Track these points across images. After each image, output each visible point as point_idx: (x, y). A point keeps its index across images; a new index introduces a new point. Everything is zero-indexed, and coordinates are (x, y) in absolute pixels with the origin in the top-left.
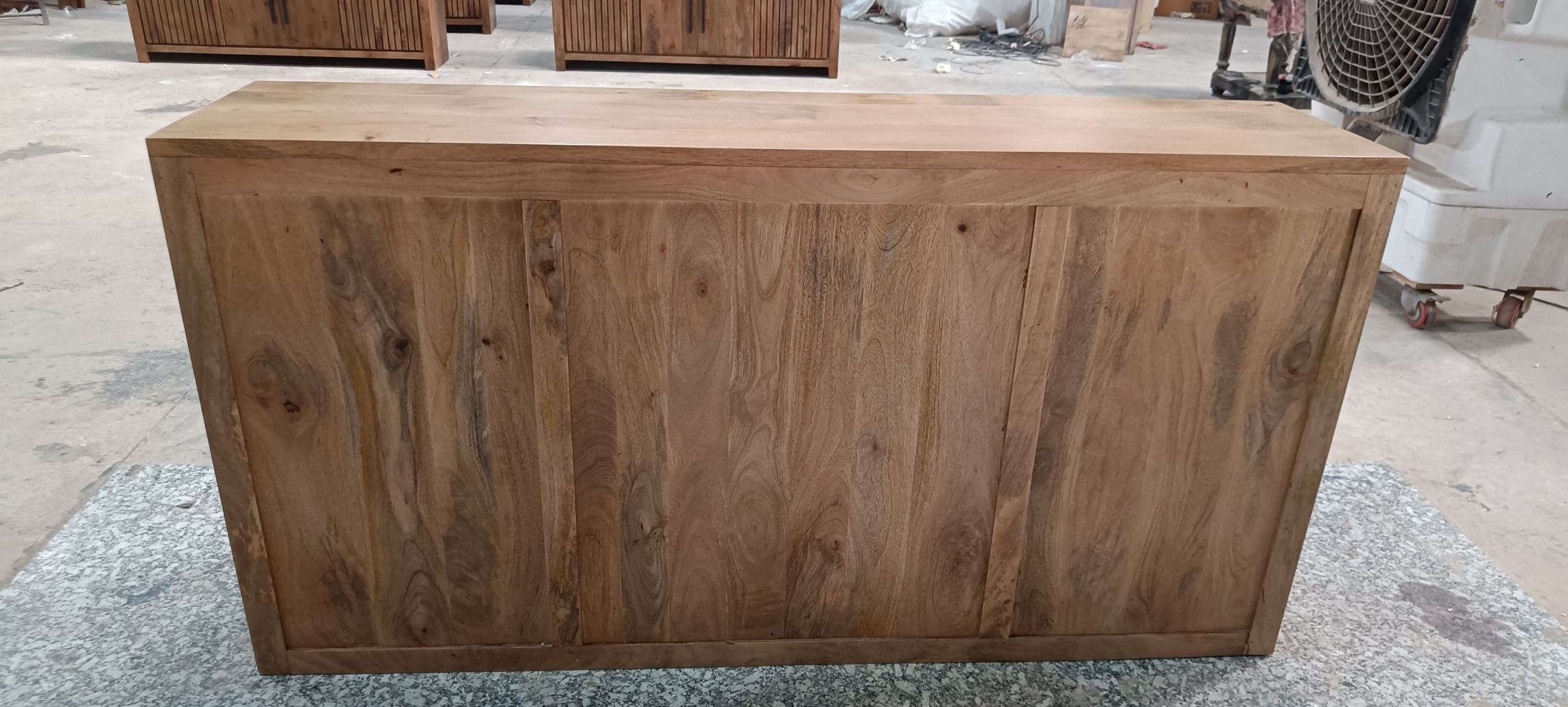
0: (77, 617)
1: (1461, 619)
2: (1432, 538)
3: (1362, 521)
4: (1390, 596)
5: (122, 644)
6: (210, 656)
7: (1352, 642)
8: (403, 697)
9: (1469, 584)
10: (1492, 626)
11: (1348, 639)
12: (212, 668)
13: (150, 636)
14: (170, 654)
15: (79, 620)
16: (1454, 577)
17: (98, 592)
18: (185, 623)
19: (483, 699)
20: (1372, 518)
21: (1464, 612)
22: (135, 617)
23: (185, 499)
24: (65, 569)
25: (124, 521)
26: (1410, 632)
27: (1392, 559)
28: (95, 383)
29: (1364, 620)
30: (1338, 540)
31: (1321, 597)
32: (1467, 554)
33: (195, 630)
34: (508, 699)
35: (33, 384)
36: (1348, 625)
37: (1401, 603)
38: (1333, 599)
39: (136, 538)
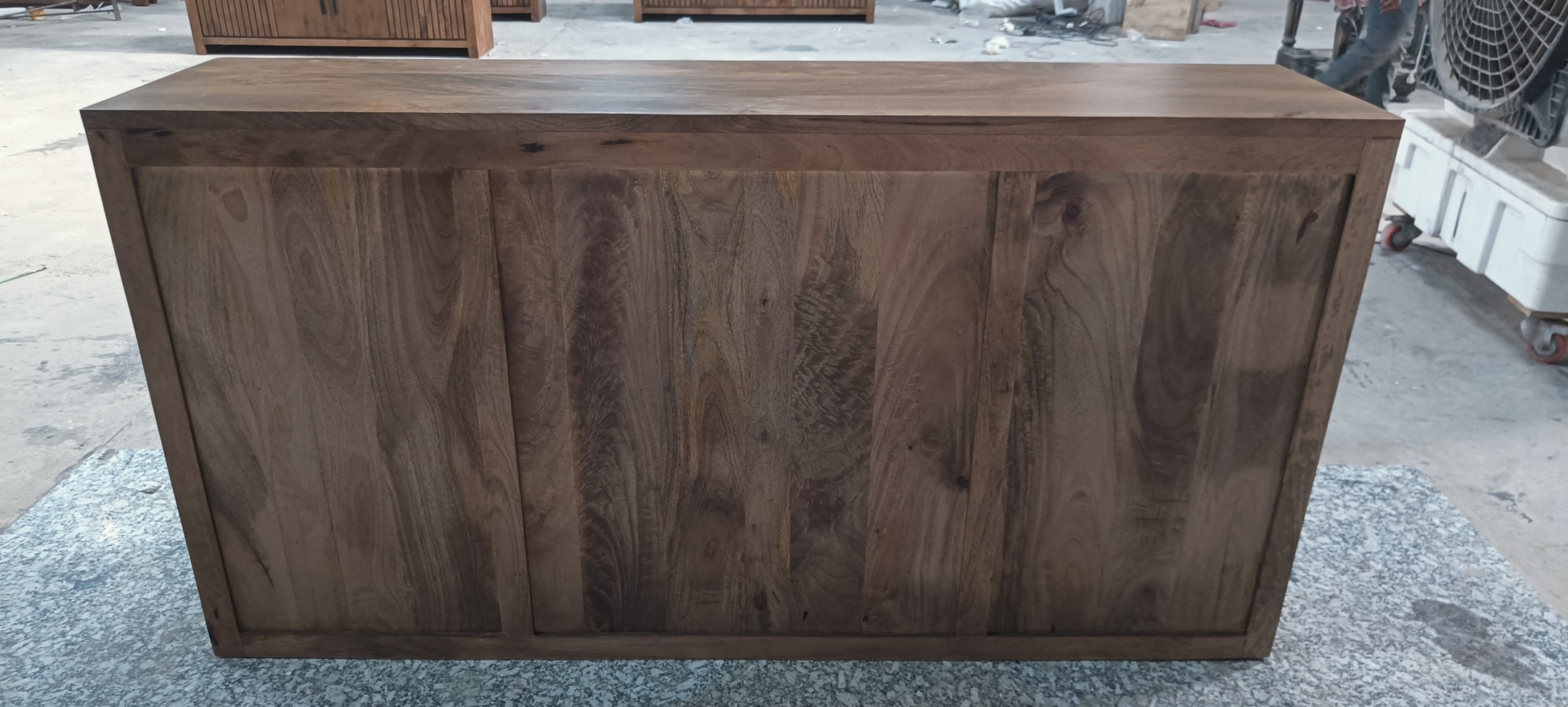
0: (23, 601)
1: (1479, 643)
2: (1458, 552)
3: (1380, 530)
4: (1401, 614)
5: (60, 629)
6: (143, 644)
7: (1350, 665)
8: (324, 693)
9: (1493, 603)
10: (1513, 651)
11: (1346, 661)
12: (142, 657)
13: (89, 623)
14: (104, 642)
15: (25, 604)
16: (1476, 594)
17: (48, 576)
18: (125, 610)
19: (404, 699)
20: (1392, 527)
21: (1484, 634)
22: (78, 602)
23: (150, 485)
24: (22, 552)
25: (88, 505)
26: (1419, 655)
27: (1409, 573)
28: (94, 367)
29: (1368, 641)
30: (1350, 551)
31: (1322, 614)
32: (1496, 570)
33: (133, 617)
34: (430, 699)
35: (36, 367)
36: (1348, 646)
37: (1412, 623)
38: (1335, 615)
39: (96, 522)
